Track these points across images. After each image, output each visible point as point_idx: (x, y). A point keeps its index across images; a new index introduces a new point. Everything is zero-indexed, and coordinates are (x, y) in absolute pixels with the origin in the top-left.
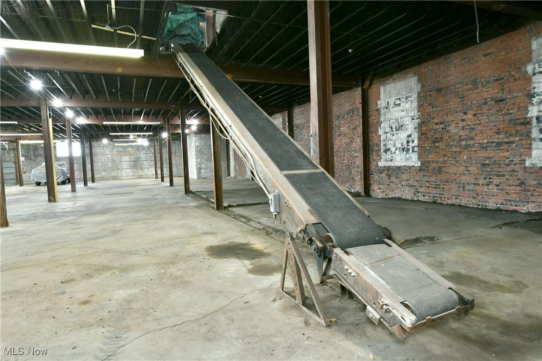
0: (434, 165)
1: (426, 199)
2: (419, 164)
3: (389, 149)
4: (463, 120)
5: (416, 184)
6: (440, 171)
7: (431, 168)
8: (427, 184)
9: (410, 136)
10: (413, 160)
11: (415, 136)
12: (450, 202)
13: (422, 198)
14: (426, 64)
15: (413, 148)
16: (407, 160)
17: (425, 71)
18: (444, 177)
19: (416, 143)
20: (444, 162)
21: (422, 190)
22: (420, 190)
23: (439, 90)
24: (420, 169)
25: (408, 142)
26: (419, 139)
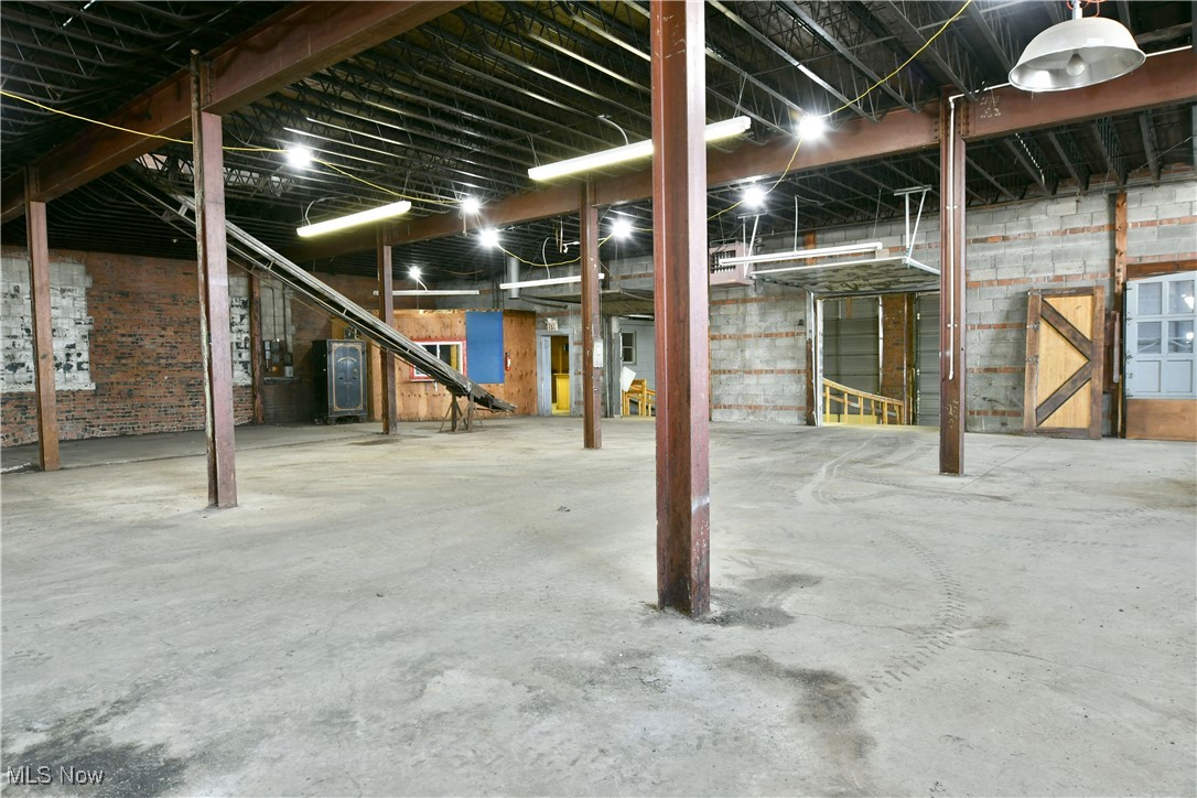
0: (121, 387)
1: (109, 432)
2: (93, 387)
3: (23, 365)
4: (162, 336)
5: (86, 414)
6: (130, 394)
7: (116, 391)
8: (109, 413)
9: (73, 346)
10: (82, 381)
11: (84, 348)
12: (147, 431)
13: (99, 434)
14: (102, 255)
15: (79, 365)
16: (66, 381)
17: (99, 262)
18: (137, 402)
19: (85, 357)
20: (136, 383)
21: (101, 421)
22: (95, 422)
23: (125, 294)
24: (95, 394)
25: (68, 355)
26: (91, 352)
